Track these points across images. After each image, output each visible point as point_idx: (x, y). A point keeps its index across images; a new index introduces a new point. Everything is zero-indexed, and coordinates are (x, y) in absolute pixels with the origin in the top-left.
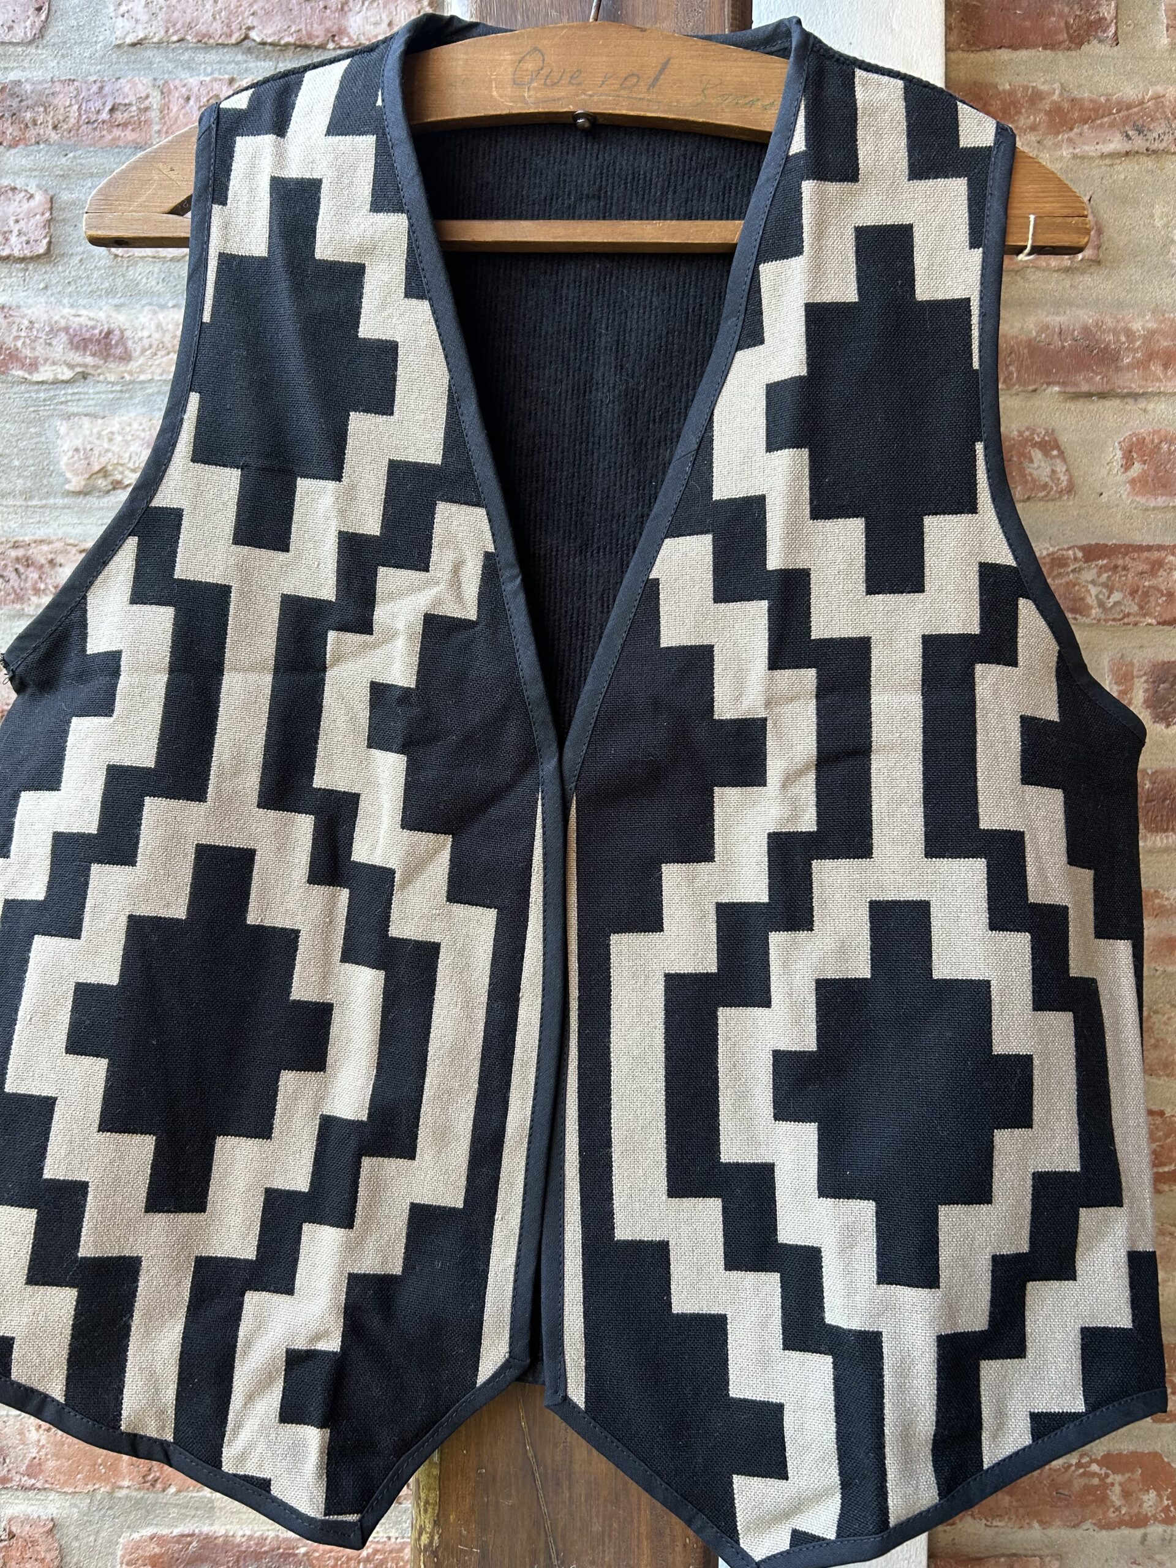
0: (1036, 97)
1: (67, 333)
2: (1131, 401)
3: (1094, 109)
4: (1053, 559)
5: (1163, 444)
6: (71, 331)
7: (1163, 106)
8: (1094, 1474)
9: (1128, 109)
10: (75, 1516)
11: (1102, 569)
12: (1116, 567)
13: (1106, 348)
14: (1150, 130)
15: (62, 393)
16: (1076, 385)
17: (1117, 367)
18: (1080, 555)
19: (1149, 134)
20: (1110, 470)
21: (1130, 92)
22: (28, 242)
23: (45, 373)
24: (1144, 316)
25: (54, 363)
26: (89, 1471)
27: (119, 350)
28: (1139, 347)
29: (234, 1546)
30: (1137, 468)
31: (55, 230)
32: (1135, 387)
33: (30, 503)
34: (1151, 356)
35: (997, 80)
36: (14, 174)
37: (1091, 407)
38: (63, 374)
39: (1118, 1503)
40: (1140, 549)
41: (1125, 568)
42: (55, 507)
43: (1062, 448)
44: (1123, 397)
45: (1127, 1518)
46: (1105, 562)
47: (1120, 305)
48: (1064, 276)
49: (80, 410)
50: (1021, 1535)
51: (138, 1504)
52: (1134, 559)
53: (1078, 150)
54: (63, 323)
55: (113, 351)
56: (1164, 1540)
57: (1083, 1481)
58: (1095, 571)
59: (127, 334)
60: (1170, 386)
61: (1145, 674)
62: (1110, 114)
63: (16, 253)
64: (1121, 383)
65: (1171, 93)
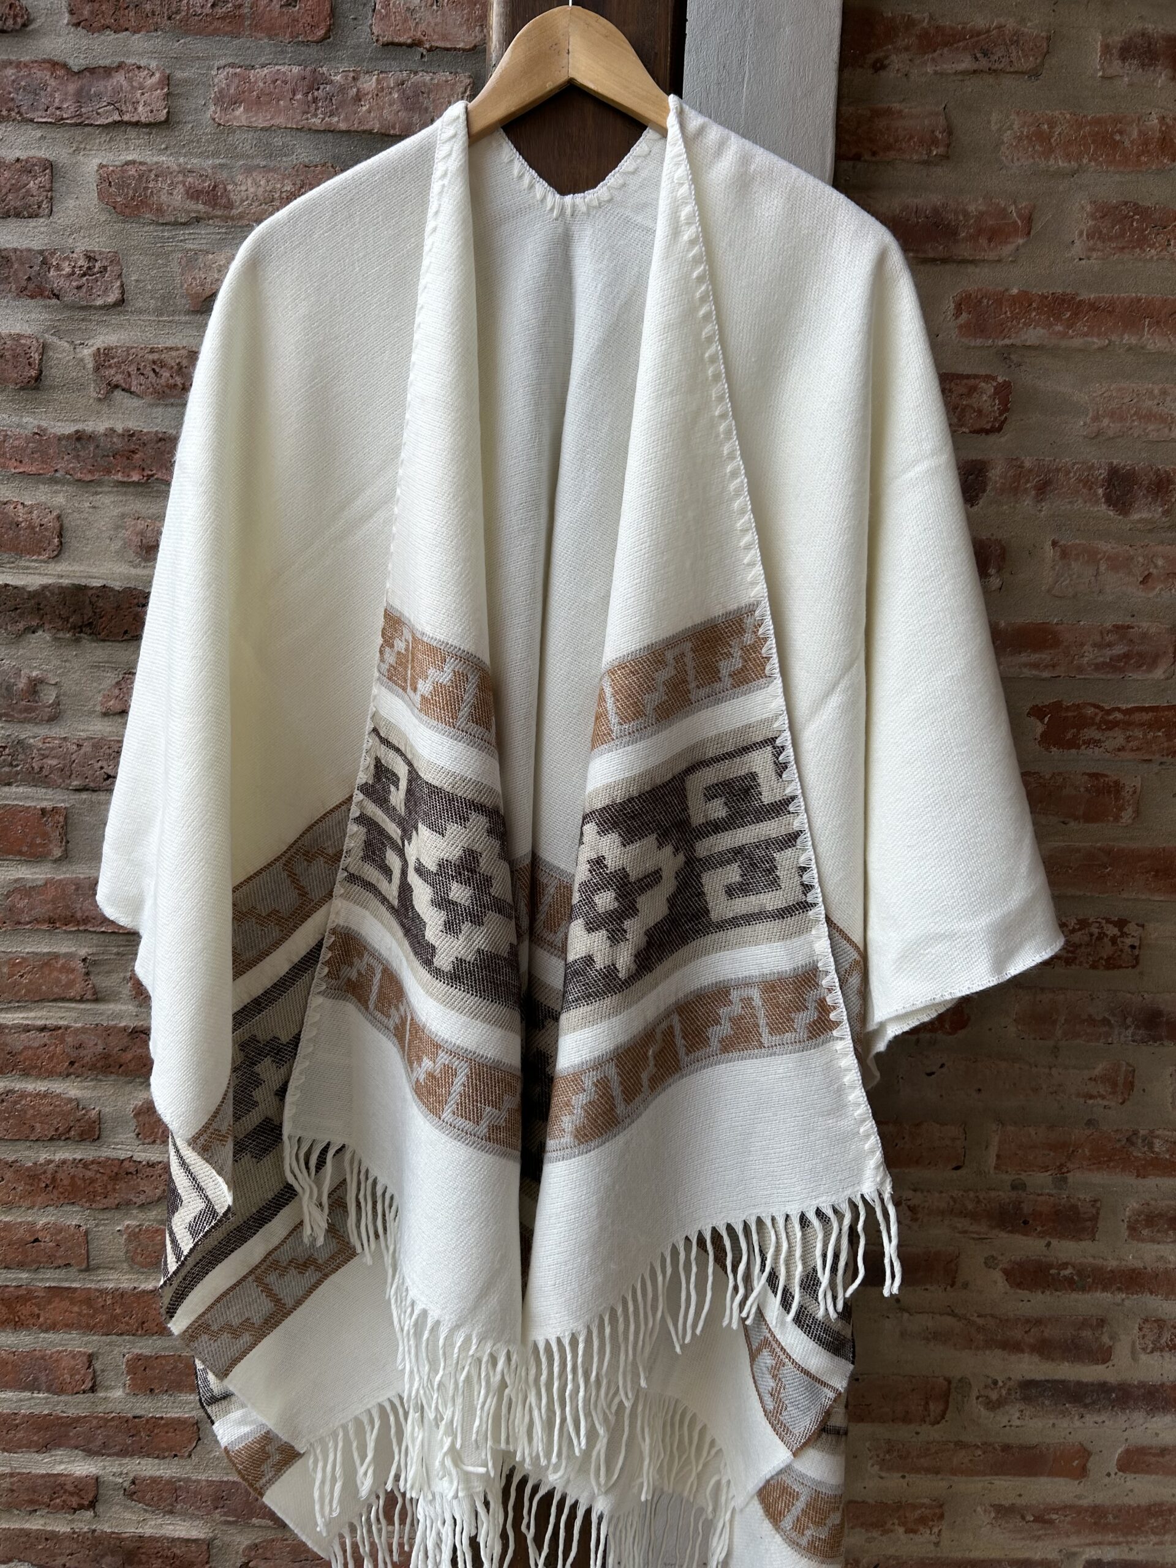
0: (911, 23)
1: (184, 185)
2: (963, 266)
3: (952, 35)
5: (984, 299)
6: (187, 183)
7: (1004, 35)
9: (978, 36)
13: (948, 224)
14: (992, 53)
15: (182, 232)
16: (925, 252)
17: (955, 239)
19: (992, 56)
20: (945, 318)
21: (980, 22)
22: (152, 111)
24: (977, 201)
28: (972, 224)
30: (964, 316)
31: (172, 102)
32: (966, 255)
33: (161, 319)
34: (980, 232)
35: (883, 9)
36: (139, 54)
38: (182, 217)
42: (179, 323)
44: (958, 262)
47: (961, 191)
48: (922, 167)
53: (938, 68)
55: (218, 201)
59: (229, 188)
60: (991, 255)
62: (965, 39)
63: (143, 119)
64: (957, 252)
65: (1011, 24)
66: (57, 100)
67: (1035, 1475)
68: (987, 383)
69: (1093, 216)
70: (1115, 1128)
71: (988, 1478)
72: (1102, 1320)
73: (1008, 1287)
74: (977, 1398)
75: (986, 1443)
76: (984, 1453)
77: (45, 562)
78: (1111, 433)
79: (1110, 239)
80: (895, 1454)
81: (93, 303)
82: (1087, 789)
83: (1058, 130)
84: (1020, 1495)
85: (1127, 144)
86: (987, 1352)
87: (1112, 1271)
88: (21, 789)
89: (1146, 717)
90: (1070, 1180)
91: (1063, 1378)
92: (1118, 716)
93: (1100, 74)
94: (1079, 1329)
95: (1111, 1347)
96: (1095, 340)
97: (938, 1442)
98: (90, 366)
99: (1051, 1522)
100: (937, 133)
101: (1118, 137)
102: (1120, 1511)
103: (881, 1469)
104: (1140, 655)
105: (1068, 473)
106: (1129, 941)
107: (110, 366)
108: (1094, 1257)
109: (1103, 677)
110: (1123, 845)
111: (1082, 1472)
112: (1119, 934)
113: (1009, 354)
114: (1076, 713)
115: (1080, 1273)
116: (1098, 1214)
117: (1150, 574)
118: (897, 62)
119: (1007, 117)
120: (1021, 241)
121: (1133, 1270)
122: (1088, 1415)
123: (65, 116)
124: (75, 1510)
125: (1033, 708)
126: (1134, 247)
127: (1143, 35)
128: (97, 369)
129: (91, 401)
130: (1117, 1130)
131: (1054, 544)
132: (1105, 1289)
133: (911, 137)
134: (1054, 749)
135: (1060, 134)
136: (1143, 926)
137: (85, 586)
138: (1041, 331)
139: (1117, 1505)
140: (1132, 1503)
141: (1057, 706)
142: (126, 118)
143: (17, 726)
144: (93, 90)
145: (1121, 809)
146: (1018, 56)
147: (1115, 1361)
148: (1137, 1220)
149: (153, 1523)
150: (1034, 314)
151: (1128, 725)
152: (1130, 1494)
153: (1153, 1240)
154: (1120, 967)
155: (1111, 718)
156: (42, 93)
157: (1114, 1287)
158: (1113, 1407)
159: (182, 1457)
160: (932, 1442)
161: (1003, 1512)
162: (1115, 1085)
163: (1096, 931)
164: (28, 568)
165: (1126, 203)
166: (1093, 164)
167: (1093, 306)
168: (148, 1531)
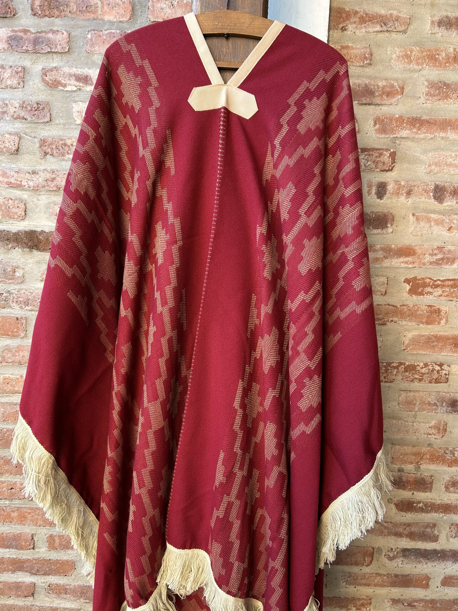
0: (356, 13)
2: (377, 106)
3: (373, 18)
5: (385, 119)
6: (76, 75)
7: (392, 17)
9: (382, 17)
11: (366, 155)
12: (370, 154)
13: (371, 91)
14: (388, 24)
15: (74, 95)
17: (374, 96)
20: (370, 126)
21: (383, 12)
22: (62, 48)
23: (69, 88)
25: (71, 85)
27: (90, 82)
28: (380, 90)
30: (378, 126)
31: (70, 44)
32: (378, 102)
33: (65, 127)
34: (383, 93)
35: (345, 7)
36: (58, 26)
37: (366, 108)
38: (74, 88)
40: (377, 149)
42: (72, 129)
43: (357, 119)
44: (375, 105)
46: (367, 153)
47: (376, 78)
48: (361, 68)
49: (79, 99)
52: (375, 152)
53: (367, 30)
54: (73, 73)
55: (88, 82)
58: (364, 156)
59: (92, 77)
60: (388, 102)
61: (376, 185)
62: (377, 19)
63: (59, 51)
64: (375, 101)
65: (395, 13)
66: (26, 43)
67: (408, 587)
68: (387, 152)
69: (427, 87)
70: (439, 447)
71: (389, 588)
72: (435, 525)
73: (397, 511)
74: (385, 556)
75: (388, 574)
76: (388, 578)
77: (20, 221)
78: (435, 171)
79: (434, 96)
80: (352, 578)
81: (39, 121)
82: (427, 312)
83: (413, 53)
84: (402, 595)
85: (441, 59)
86: (389, 537)
87: (438, 505)
88: (9, 310)
89: (450, 283)
90: (421, 468)
91: (419, 548)
92: (439, 282)
93: (430, 32)
94: (426, 528)
95: (438, 535)
96: (429, 135)
97: (369, 573)
98: (38, 145)
99: (414, 606)
100: (366, 55)
101: (437, 56)
102: (442, 602)
103: (346, 584)
104: (447, 258)
105: (418, 187)
106: (444, 372)
107: (46, 146)
108: (431, 499)
109: (433, 267)
110: (441, 333)
111: (427, 586)
112: (440, 369)
113: (395, 140)
114: (421, 282)
115: (426, 505)
116: (433, 482)
117: (451, 227)
118: (350, 27)
119: (394, 49)
120: (399, 97)
121: (447, 504)
122: (429, 563)
123: (29, 50)
124: (26, 596)
125: (405, 280)
126: (444, 99)
127: (447, 17)
128: (40, 147)
129: (38, 159)
130: (440, 448)
131: (413, 215)
132: (436, 512)
133: (357, 57)
134: (414, 296)
135: (415, 55)
136: (450, 366)
137: (35, 231)
138: (408, 132)
139: (440, 600)
140: (447, 599)
141: (415, 278)
142: (53, 50)
143: (8, 286)
144: (40, 40)
145: (441, 319)
146: (398, 25)
147: (440, 541)
148: (448, 484)
149: (57, 602)
150: (405, 125)
151: (443, 286)
152: (446, 595)
153: (455, 493)
154: (441, 382)
155: (436, 283)
156: (21, 41)
157: (439, 511)
158: (439, 560)
159: (69, 576)
160: (367, 573)
161: (395, 601)
162: (439, 429)
163: (431, 368)
164: (13, 223)
165: (441, 82)
166: (428, 67)
167: (428, 122)
168: (55, 605)
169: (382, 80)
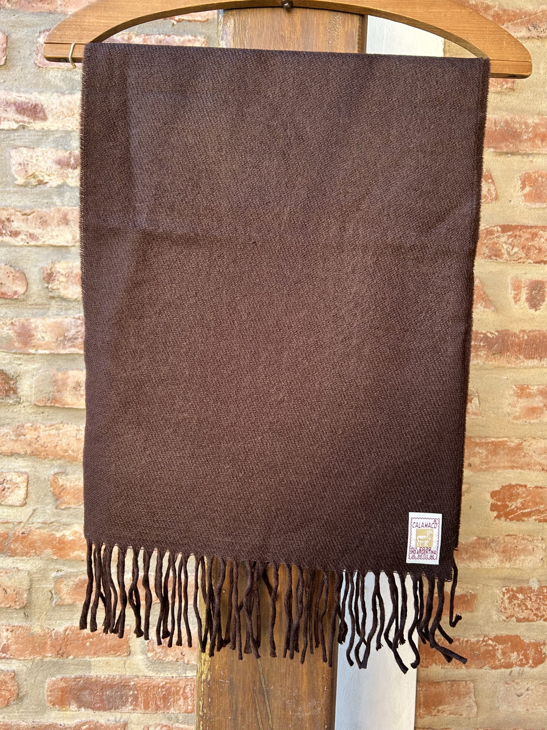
0: (488, 8)
1: (15, 105)
2: (525, 157)
3: (514, 16)
4: (487, 231)
5: (540, 178)
6: (17, 104)
7: (546, 15)
8: (490, 645)
9: (529, 16)
10: (25, 670)
11: (510, 237)
12: (516, 235)
13: (516, 131)
14: (539, 27)
15: (13, 136)
16: (501, 148)
17: (520, 141)
18: (500, 229)
19: (539, 29)
21: (530, 8)
23: (5, 125)
24: (533, 117)
25: (8, 121)
26: (31, 650)
27: (41, 114)
28: (531, 131)
29: (100, 682)
30: (527, 189)
31: (9, 53)
32: (528, 150)
37: (508, 159)
38: (13, 125)
39: (500, 657)
40: (527, 227)
41: (520, 236)
42: (9, 192)
43: (494, 178)
44: (523, 155)
45: (504, 664)
46: (511, 233)
47: (523, 111)
49: (22, 144)
50: (457, 672)
51: (55, 664)
52: (524, 232)
54: (13, 100)
55: (38, 115)
56: (519, 673)
57: (485, 648)
58: (506, 237)
59: (45, 106)
60: (544, 151)
61: (527, 286)
62: (521, 18)
64: (521, 148)
169: (533, 115)
